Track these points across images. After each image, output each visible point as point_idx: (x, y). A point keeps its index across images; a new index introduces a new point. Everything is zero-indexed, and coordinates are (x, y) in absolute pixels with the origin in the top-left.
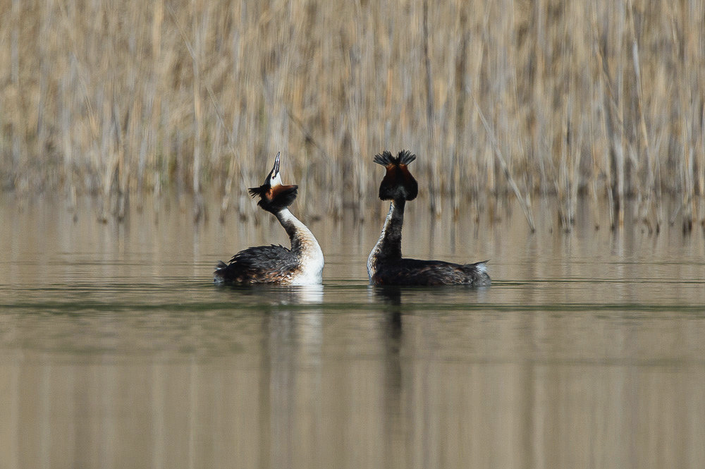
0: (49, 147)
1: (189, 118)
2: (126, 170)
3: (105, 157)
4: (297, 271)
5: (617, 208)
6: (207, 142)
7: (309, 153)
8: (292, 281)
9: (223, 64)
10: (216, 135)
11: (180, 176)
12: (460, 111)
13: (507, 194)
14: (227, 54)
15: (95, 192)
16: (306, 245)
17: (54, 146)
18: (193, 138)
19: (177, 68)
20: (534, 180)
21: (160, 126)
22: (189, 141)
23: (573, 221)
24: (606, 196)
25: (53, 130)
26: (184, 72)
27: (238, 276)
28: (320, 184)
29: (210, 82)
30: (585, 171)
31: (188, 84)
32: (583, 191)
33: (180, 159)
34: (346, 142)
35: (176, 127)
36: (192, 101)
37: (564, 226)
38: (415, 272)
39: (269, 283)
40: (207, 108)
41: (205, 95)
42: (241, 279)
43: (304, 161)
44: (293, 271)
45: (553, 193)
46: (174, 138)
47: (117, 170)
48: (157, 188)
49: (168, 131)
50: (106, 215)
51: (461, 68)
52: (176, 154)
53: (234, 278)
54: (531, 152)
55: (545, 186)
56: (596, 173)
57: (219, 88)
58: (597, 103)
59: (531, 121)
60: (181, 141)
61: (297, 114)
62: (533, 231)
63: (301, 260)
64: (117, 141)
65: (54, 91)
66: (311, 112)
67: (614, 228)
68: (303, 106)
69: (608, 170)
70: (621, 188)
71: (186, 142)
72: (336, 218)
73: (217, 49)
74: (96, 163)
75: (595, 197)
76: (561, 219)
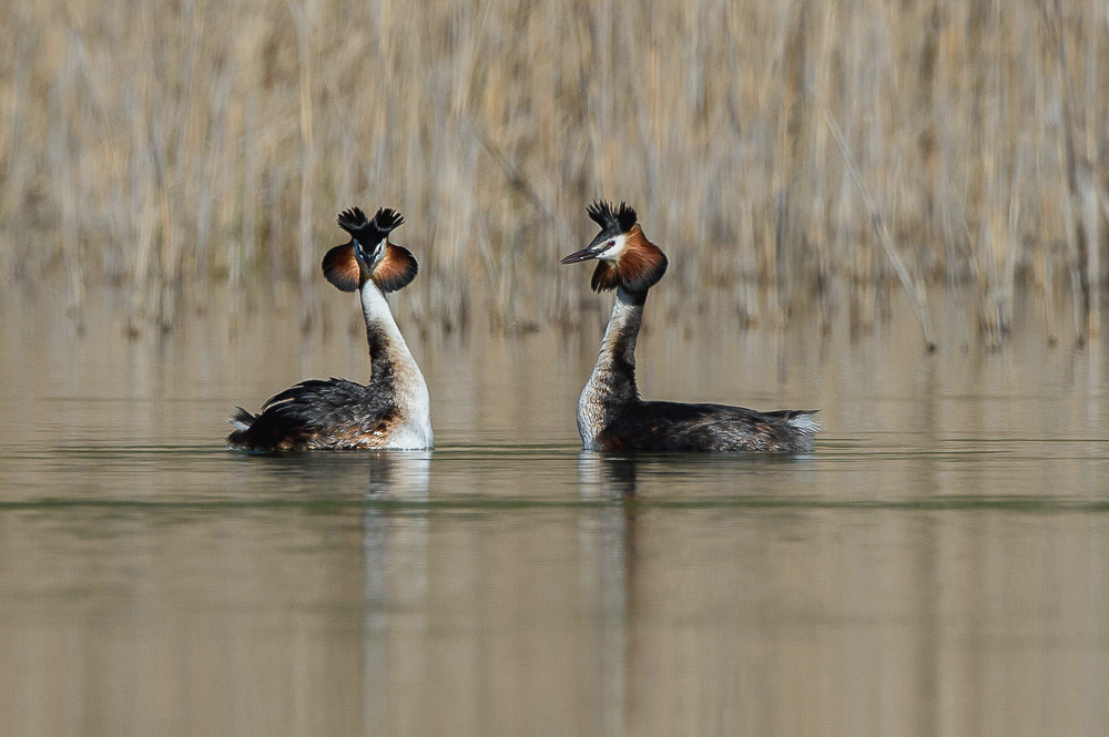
0: (33, 198)
1: (292, 143)
2: (173, 239)
3: (136, 216)
5: (1086, 306)
7: (517, 205)
9: (355, 43)
11: (277, 249)
12: (796, 128)
13: (885, 281)
14: (365, 23)
15: (118, 280)
18: (299, 179)
19: (270, 51)
20: (934, 254)
21: (242, 156)
22: (293, 183)
23: (1004, 329)
24: (1067, 284)
25: (41, 165)
26: (284, 57)
29: (332, 75)
30: (1028, 240)
31: (292, 80)
32: (1023, 276)
33: (276, 217)
34: (583, 186)
35: (269, 159)
36: (298, 110)
37: (990, 339)
38: (684, 428)
41: (323, 99)
42: (288, 442)
43: (508, 221)
45: (966, 279)
46: (266, 178)
47: (159, 242)
48: (234, 273)
49: (255, 164)
51: (797, 49)
52: (269, 208)
53: (274, 441)
55: (954, 267)
56: (1048, 241)
57: (349, 87)
58: (1051, 112)
59: (927, 145)
60: (278, 186)
61: (495, 135)
62: (932, 349)
63: (396, 400)
64: (159, 185)
65: (42, 92)
66: (519, 129)
67: (1081, 343)
68: (506, 120)
69: (1069, 237)
70: (1094, 270)
71: (287, 185)
72: (566, 326)
74: (120, 226)
75: (1048, 286)
76: (982, 327)
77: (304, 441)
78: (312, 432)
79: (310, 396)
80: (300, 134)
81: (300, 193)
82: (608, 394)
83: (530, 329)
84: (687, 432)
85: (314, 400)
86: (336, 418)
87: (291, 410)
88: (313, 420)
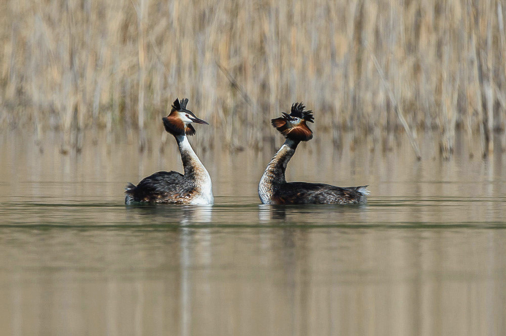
0: (20, 92)
1: (135, 68)
2: (83, 110)
3: (65, 100)
4: (195, 193)
5: (487, 139)
6: (149, 87)
7: (234, 95)
8: (191, 201)
9: (163, 23)
10: (158, 81)
11: (128, 114)
12: (359, 62)
13: (397, 129)
14: (167, 14)
15: (57, 128)
16: (198, 171)
17: (23, 91)
18: (138, 84)
19: (125, 27)
20: (420, 117)
21: (112, 74)
22: (135, 86)
23: (451, 151)
24: (478, 130)
25: (22, 78)
26: (131, 29)
27: (145, 197)
28: (244, 121)
29: (152, 38)
30: (461, 109)
31: (135, 40)
32: (459, 126)
33: (128, 100)
34: (264, 87)
35: (124, 75)
36: (137, 54)
37: (445, 155)
39: (172, 203)
40: (150, 59)
41: (149, 47)
42: (148, 198)
43: (230, 102)
44: (191, 192)
45: (434, 127)
46: (123, 83)
47: (76, 110)
48: (109, 125)
49: (118, 77)
50: (67, 148)
51: (359, 25)
52: (124, 97)
53: (142, 197)
54: (417, 94)
55: (428, 122)
56: (470, 111)
57: (160, 42)
58: (471, 53)
59: (417, 68)
60: (128, 87)
61: (224, 64)
62: (419, 159)
63: (196, 183)
64: (76, 87)
65: (23, 46)
66: (235, 62)
67: (485, 156)
68: (229, 57)
69: (480, 108)
70: (491, 124)
71: (132, 87)
72: (257, 148)
73: (158, 10)
74: (58, 105)
75: (470, 131)
76: (441, 149)
77: (155, 198)
78: (158, 194)
79: (160, 178)
80: (139, 64)
81: (138, 90)
82: (274, 179)
83: (240, 149)
84: (314, 195)
85: (161, 180)
86: (169, 189)
87: (150, 183)
88: (159, 188)
